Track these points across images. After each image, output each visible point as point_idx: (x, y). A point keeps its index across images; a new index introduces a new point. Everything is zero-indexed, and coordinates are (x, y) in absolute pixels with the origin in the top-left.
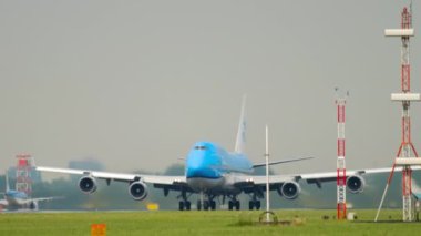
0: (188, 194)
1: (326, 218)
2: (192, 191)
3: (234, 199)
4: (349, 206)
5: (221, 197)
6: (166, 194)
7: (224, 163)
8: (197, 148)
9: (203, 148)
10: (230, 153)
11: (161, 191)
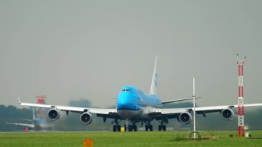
0: (119, 120)
1: (231, 136)
2: (121, 119)
3: (149, 124)
4: (246, 128)
5: (141, 123)
6: (105, 120)
7: (142, 100)
8: (124, 90)
9: (127, 90)
10: (146, 94)
11: (102, 119)
